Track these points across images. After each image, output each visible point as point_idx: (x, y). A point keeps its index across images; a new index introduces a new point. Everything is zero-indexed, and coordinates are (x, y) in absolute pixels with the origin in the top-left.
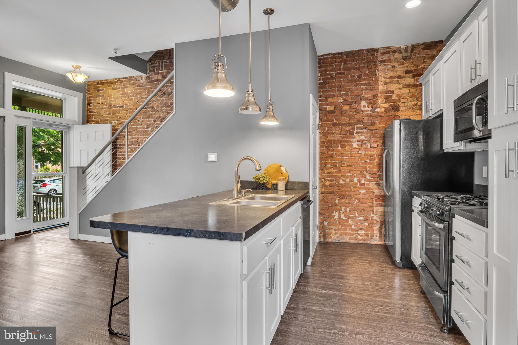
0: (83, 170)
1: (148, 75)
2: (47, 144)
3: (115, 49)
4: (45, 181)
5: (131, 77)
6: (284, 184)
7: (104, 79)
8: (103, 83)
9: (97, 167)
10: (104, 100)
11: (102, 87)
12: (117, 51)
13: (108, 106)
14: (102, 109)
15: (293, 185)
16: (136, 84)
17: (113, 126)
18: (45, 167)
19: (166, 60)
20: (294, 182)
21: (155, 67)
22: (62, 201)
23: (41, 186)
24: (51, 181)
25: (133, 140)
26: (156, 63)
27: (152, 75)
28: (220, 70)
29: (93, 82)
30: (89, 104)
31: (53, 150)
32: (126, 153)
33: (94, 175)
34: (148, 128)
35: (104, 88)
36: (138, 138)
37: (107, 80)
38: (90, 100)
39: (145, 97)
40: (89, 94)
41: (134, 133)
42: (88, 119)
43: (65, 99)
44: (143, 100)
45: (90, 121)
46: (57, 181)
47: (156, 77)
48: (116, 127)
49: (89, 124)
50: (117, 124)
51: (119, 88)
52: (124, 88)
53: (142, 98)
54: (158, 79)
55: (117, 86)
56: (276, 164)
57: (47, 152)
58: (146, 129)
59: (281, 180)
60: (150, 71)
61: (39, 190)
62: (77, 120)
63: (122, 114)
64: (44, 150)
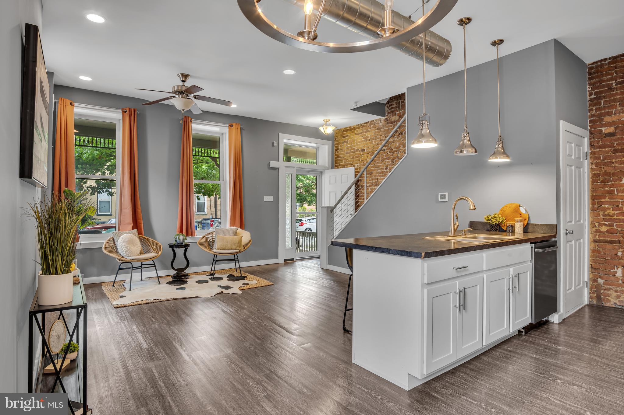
0: (331, 210)
1: (386, 117)
2: (304, 186)
3: (355, 103)
4: (302, 220)
5: (371, 121)
6: (522, 227)
7: (348, 126)
8: (348, 130)
9: (343, 206)
10: (349, 145)
11: (347, 133)
12: (357, 104)
13: (352, 151)
14: (347, 153)
15: (534, 227)
16: (376, 128)
17: (356, 169)
18: (303, 207)
19: (403, 100)
20: (536, 225)
21: (392, 108)
22: (316, 237)
23: (300, 225)
24: (308, 220)
25: (374, 181)
26: (394, 105)
27: (390, 117)
28: (424, 127)
29: (340, 130)
30: (337, 150)
31: (309, 191)
32: (365, 194)
33: (340, 214)
34: (386, 169)
35: (349, 135)
36: (377, 179)
37: (351, 127)
38: (338, 147)
39: (383, 139)
40: (337, 141)
41: (374, 174)
42: (336, 163)
43: (319, 147)
44: (382, 142)
45: (338, 166)
46: (312, 221)
47: (393, 118)
48: (359, 169)
49: (337, 168)
50: (359, 167)
51: (361, 133)
52: (365, 132)
53: (381, 140)
54: (396, 120)
55: (359, 131)
56: (514, 204)
57: (304, 193)
58: (385, 170)
59: (518, 221)
60: (388, 113)
61: (298, 228)
62: (327, 165)
63: (364, 157)
64: (302, 192)
